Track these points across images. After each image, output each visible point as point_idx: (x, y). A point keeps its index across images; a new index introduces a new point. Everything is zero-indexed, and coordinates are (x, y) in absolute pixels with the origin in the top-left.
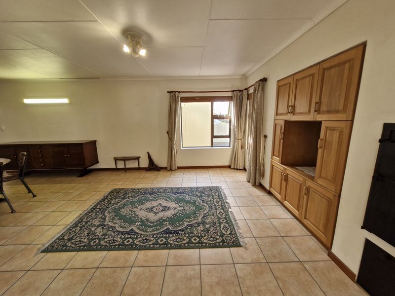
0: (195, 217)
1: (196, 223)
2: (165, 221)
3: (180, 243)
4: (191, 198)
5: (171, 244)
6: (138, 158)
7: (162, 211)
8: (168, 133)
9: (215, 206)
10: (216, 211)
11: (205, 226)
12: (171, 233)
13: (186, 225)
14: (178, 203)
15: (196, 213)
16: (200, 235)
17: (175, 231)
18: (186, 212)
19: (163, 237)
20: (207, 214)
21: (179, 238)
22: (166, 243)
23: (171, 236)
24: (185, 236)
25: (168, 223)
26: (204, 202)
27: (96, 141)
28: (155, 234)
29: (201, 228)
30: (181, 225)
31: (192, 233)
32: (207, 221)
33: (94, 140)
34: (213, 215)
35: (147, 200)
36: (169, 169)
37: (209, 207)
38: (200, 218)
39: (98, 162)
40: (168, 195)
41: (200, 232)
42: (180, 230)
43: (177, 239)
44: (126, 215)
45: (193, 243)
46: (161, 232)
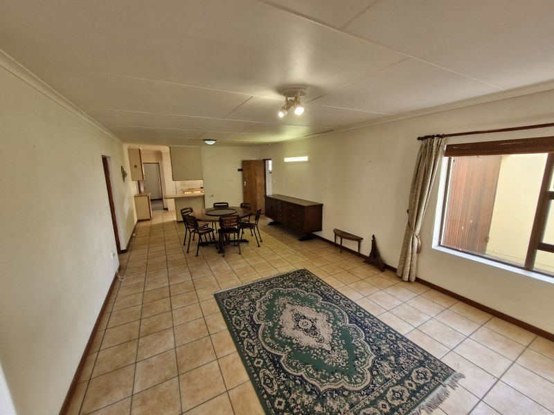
0: (324, 377)
1: (313, 385)
2: (291, 344)
3: (265, 386)
4: (363, 345)
5: (258, 376)
6: (359, 240)
7: (306, 330)
8: (408, 211)
9: (382, 397)
10: (367, 406)
11: (316, 404)
12: (275, 365)
13: (299, 374)
14: (334, 337)
15: (333, 373)
16: (293, 405)
17: (281, 367)
18: (325, 359)
19: (264, 360)
20: (346, 393)
21: (271, 380)
22: (257, 370)
23: (271, 368)
24: (279, 386)
25: (290, 350)
26: (371, 370)
27: (322, 205)
28: (264, 349)
29: (308, 400)
30: (294, 368)
31: (290, 392)
32: (330, 402)
33: (321, 203)
34: (352, 406)
35: (311, 304)
36: (400, 275)
37: (367, 388)
38: (328, 386)
39: (321, 230)
40: (342, 315)
41: (299, 402)
42: (285, 372)
43: (269, 378)
44: (275, 306)
45: (272, 403)
46: (270, 353)
